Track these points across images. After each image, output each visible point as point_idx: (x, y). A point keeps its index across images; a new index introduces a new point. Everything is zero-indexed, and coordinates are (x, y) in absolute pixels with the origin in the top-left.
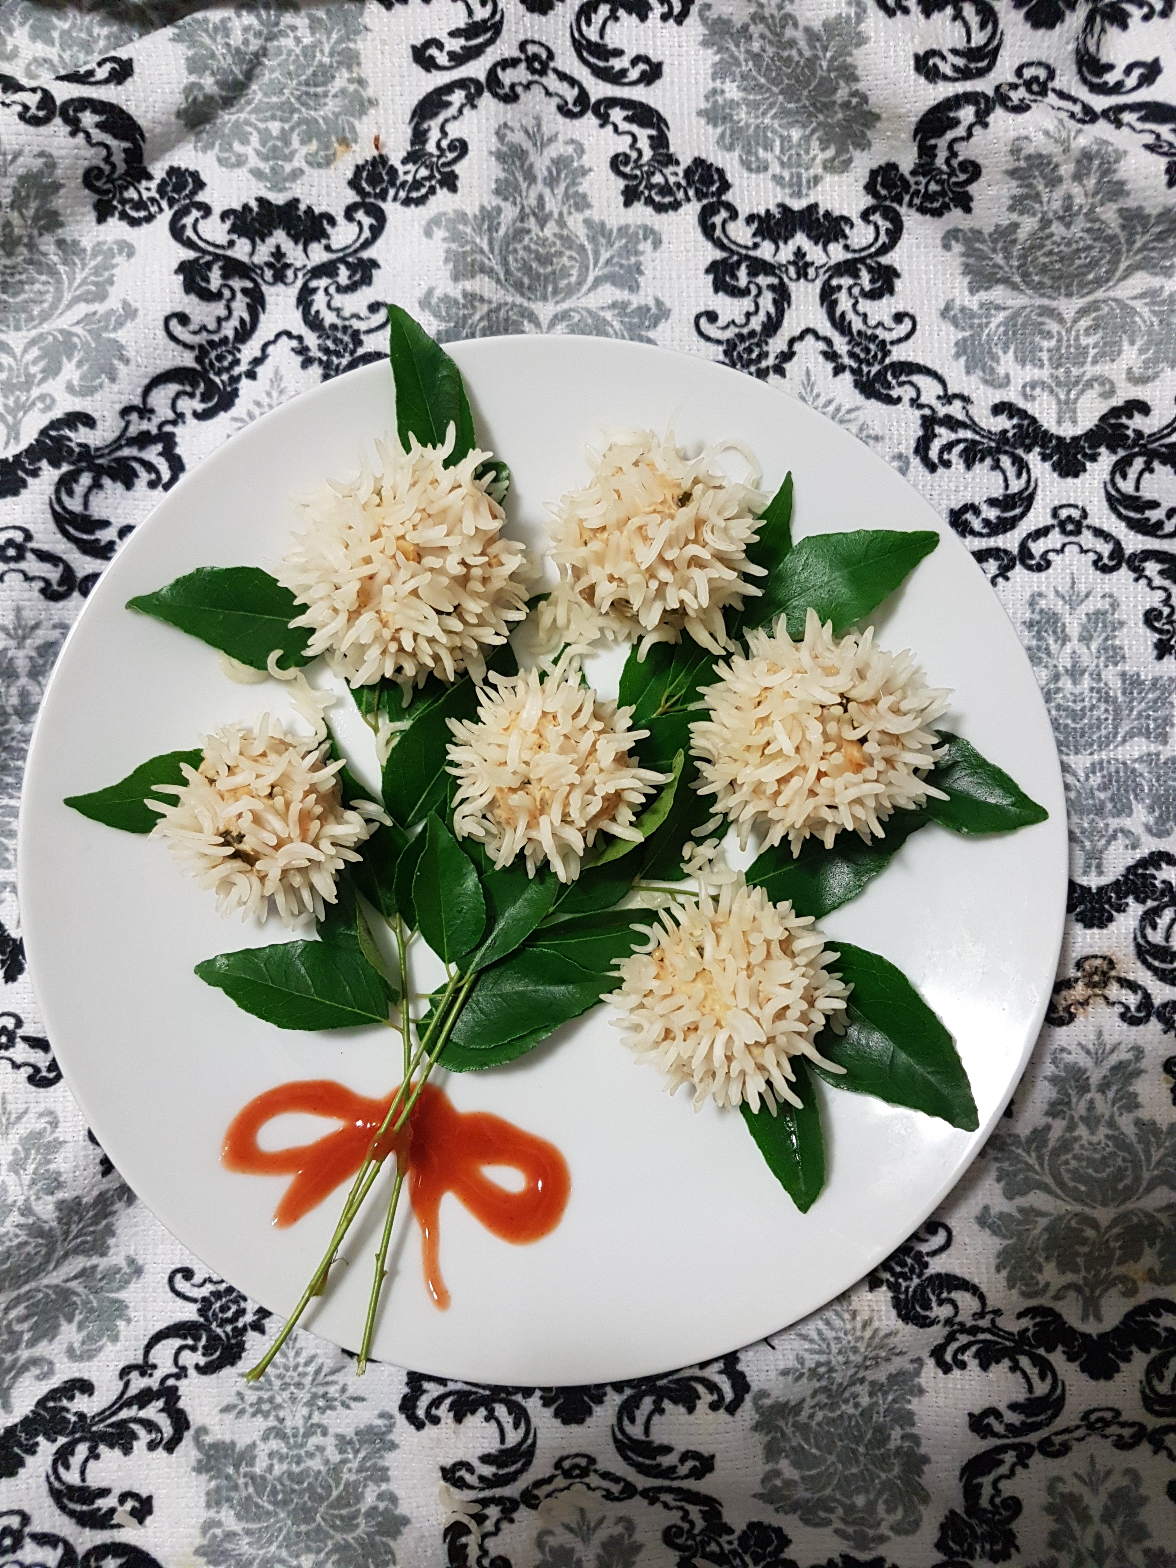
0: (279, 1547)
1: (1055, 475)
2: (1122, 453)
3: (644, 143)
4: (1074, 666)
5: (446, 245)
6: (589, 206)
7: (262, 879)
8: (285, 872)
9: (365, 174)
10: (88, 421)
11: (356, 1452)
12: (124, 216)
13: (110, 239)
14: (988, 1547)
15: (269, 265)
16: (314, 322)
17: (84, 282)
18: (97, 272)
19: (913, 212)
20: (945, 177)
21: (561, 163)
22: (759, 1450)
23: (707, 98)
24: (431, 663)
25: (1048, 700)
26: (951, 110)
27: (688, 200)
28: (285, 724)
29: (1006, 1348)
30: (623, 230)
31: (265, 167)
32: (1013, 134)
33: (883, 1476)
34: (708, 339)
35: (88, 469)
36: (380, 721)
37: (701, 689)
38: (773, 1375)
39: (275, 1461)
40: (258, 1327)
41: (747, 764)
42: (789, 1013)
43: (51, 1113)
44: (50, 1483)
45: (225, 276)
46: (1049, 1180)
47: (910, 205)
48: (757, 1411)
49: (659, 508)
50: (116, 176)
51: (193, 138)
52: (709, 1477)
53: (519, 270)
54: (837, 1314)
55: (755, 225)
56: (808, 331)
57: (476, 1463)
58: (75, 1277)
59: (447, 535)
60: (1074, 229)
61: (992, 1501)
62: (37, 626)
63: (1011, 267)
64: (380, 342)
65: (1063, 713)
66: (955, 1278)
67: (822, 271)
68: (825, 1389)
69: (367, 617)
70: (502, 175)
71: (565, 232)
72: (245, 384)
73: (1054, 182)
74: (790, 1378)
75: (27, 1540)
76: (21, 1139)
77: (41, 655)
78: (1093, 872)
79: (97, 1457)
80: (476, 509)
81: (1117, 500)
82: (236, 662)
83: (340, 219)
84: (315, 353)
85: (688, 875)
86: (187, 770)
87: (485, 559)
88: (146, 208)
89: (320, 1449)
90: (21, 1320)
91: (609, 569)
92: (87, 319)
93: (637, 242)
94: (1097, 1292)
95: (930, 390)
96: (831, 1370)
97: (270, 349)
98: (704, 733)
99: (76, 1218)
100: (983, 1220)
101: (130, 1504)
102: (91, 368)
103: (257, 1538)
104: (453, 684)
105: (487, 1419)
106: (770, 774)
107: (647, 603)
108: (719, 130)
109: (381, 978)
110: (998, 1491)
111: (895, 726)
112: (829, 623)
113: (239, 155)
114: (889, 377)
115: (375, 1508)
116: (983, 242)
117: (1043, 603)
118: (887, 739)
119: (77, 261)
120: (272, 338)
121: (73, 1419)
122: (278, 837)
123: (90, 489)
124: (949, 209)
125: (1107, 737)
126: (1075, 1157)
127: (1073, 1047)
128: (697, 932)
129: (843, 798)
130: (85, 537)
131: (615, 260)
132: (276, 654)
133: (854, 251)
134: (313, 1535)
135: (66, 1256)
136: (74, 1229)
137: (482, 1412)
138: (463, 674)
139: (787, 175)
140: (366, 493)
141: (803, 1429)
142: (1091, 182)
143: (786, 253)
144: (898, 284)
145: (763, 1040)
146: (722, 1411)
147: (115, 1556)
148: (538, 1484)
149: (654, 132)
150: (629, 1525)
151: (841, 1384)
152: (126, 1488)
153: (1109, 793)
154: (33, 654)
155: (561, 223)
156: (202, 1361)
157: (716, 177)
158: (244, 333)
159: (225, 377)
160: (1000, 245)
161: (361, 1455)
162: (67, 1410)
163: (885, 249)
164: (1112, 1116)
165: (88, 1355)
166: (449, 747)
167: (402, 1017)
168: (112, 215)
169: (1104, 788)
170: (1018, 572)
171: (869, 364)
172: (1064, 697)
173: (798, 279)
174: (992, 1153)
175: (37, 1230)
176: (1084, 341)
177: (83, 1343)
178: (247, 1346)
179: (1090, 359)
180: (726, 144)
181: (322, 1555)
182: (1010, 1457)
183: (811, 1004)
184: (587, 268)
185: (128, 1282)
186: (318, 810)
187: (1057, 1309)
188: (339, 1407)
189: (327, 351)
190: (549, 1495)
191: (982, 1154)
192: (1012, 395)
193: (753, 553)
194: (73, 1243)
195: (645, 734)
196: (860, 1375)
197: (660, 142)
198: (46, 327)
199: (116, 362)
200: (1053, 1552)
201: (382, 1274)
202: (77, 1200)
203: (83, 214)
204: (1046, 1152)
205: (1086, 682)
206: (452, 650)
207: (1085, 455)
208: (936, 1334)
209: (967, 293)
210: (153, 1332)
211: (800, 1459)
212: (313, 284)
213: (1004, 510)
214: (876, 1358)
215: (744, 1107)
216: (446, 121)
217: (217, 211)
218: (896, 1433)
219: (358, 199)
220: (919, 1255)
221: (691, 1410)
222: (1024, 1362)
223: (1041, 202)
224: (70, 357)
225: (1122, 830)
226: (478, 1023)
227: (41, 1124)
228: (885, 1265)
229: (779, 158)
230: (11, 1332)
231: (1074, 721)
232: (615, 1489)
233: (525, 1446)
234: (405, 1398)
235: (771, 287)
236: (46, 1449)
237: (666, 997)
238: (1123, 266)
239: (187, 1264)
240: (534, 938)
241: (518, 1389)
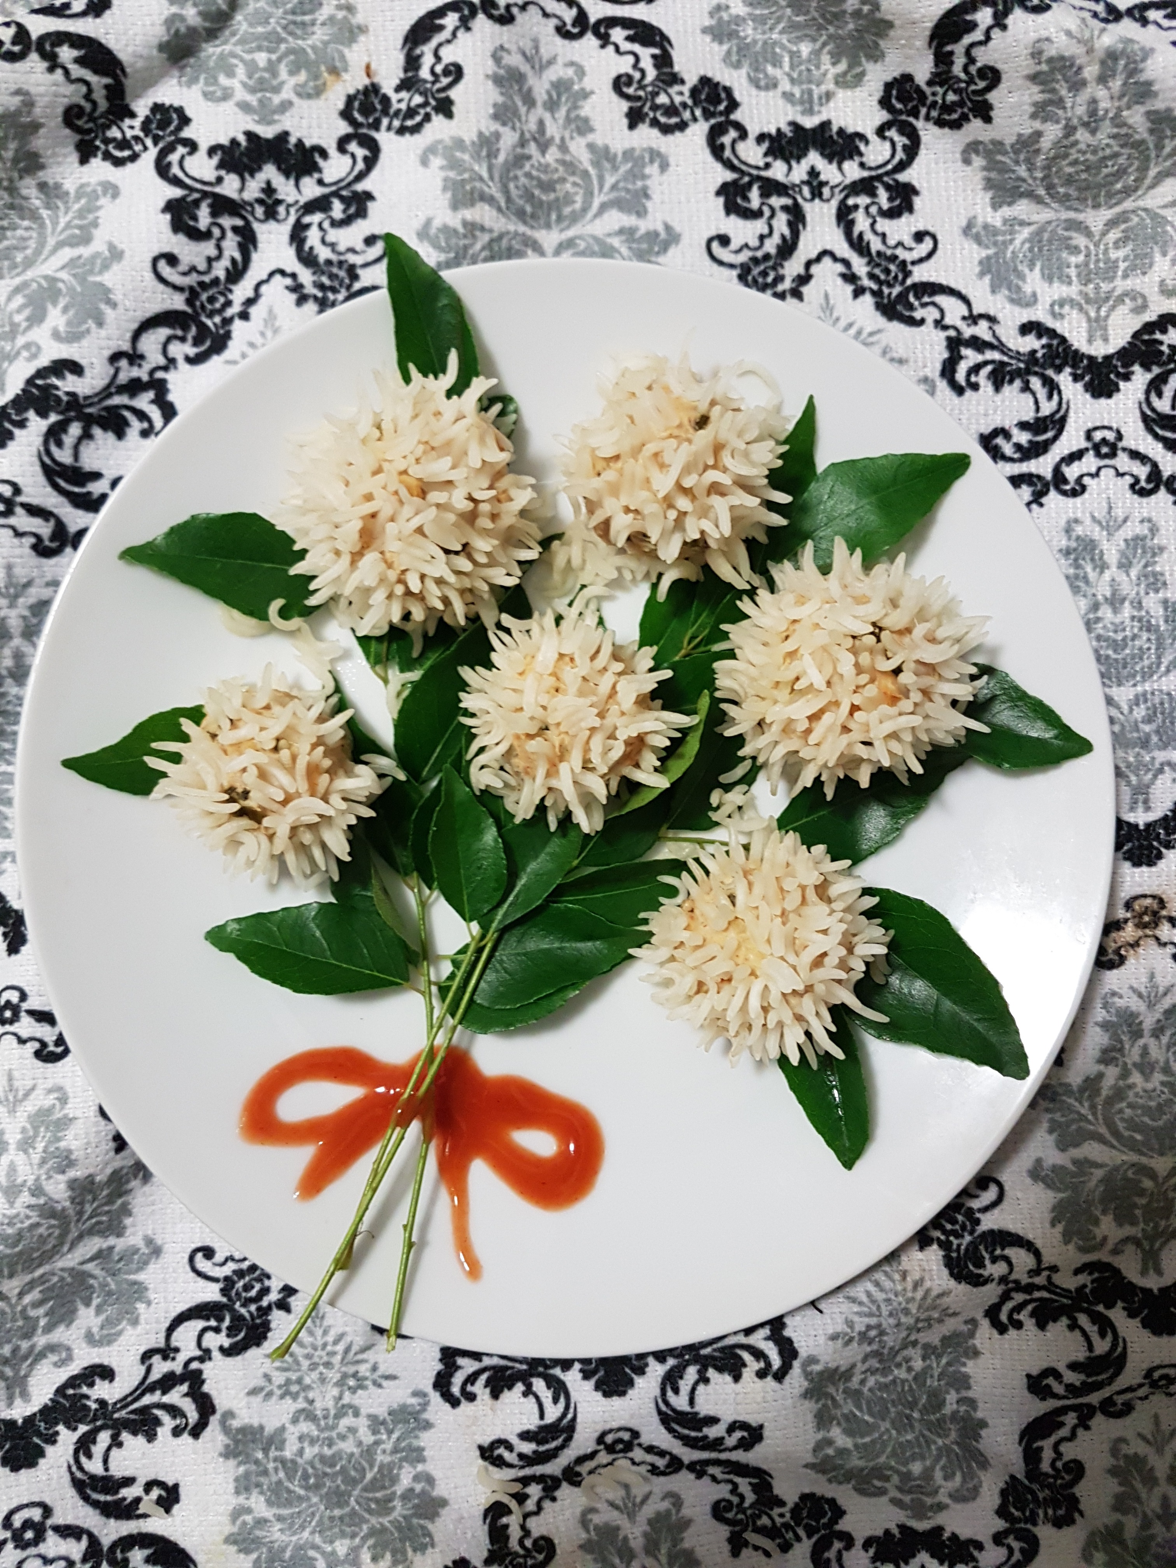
0: (313, 1533)
1: (1088, 396)
2: (1156, 370)
3: (647, 63)
4: (1113, 594)
5: (443, 174)
6: (591, 130)
7: (271, 837)
8: (294, 829)
9: (356, 104)
10: (76, 368)
11: (390, 1432)
12: (107, 156)
13: (93, 180)
14: (1050, 1512)
15: (260, 201)
16: (308, 259)
17: (68, 226)
18: (81, 214)
19: (930, 126)
20: (963, 85)
21: (561, 86)
22: (810, 1417)
23: (711, 14)
24: (440, 606)
25: (1089, 630)
26: (967, 13)
27: (695, 119)
28: (290, 679)
29: (1064, 1305)
30: (628, 154)
31: (253, 100)
32: (1033, 36)
33: (940, 1442)
34: (721, 263)
35: (77, 419)
36: (390, 672)
37: (725, 627)
38: (822, 1340)
39: (306, 1444)
40: (283, 1305)
41: (776, 702)
42: (827, 960)
43: (60, 1089)
44: (72, 1473)
45: (214, 214)
46: (1103, 1130)
47: (927, 118)
48: (806, 1378)
49: (676, 432)
50: (97, 114)
51: (176, 73)
52: (759, 1449)
53: (521, 197)
54: (886, 1273)
55: (766, 145)
56: (825, 253)
57: (515, 1441)
58: (92, 1259)
59: (454, 467)
60: (1100, 135)
61: (1053, 1465)
62: (28, 584)
63: (1035, 179)
64: (378, 275)
65: (1104, 644)
66: (1009, 1234)
67: (837, 190)
68: (876, 1354)
69: (370, 558)
70: (500, 99)
71: (568, 158)
72: (238, 326)
73: (1077, 86)
74: (840, 1342)
75: (50, 1533)
76: (29, 1117)
77: (34, 615)
78: (1140, 807)
79: (120, 1445)
80: (482, 440)
81: (1154, 420)
82: (236, 613)
83: (332, 151)
84: (310, 289)
85: (717, 824)
86: (187, 725)
87: (493, 493)
88: (130, 147)
89: (352, 1430)
90: (36, 1305)
91: (624, 501)
92: (72, 263)
93: (644, 166)
94: (1157, 1245)
95: (954, 310)
96: (882, 1333)
97: (264, 289)
98: (729, 673)
99: (89, 1197)
100: (1036, 1173)
101: (156, 1493)
102: (77, 314)
103: (290, 1524)
104: (464, 630)
105: (525, 1394)
106: (800, 710)
107: (666, 535)
108: (725, 47)
109: (400, 939)
110: (1059, 1455)
111: (931, 654)
112: (858, 552)
113: (225, 89)
114: (912, 299)
115: (412, 1490)
116: (1005, 153)
117: (1079, 530)
118: (922, 669)
119: (60, 204)
120: (265, 277)
121: (94, 1406)
122: (286, 792)
123: (80, 440)
124: (968, 120)
125: (1150, 668)
126: (1130, 1106)
127: (1125, 991)
128: (728, 881)
129: (877, 734)
130: (76, 490)
131: (621, 185)
132: (277, 604)
133: (870, 169)
134: (347, 1520)
135: (81, 1237)
136: (89, 1209)
137: (520, 1387)
138: (474, 619)
139: (797, 92)
140: (365, 427)
141: (855, 1395)
142: (1116, 84)
143: (799, 173)
144: (917, 202)
145: (801, 987)
146: (769, 1378)
147: (142, 1547)
148: (581, 1460)
149: (657, 51)
150: (676, 1500)
151: (891, 1348)
152: (151, 1477)
153: (1153, 726)
154: (27, 613)
155: (563, 147)
156: (226, 1342)
157: (723, 95)
158: (236, 273)
159: (217, 319)
160: (1022, 157)
161: (395, 1436)
162: (87, 1397)
163: (902, 166)
164: (1167, 1062)
165: (107, 1340)
166: (462, 695)
167: (423, 979)
168: (95, 156)
169: (1149, 720)
170: (1053, 498)
171: (890, 286)
172: (1104, 627)
173: (812, 199)
174: (1043, 1104)
175: (49, 1211)
176: (1114, 255)
177: (102, 1327)
178: (273, 1325)
179: (1120, 273)
180: (732, 62)
181: (357, 1540)
182: (1071, 1419)
183: (850, 950)
184: (592, 194)
185: (146, 1263)
186: (327, 763)
187: (1116, 1265)
188: (371, 1386)
189: (321, 287)
190: (590, 1472)
191: (1033, 1104)
192: (1040, 314)
193: (776, 479)
194: (88, 1224)
195: (667, 674)
196: (913, 1338)
197: (663, 61)
198: (29, 274)
199: (103, 306)
200: (1118, 1516)
201: (411, 1245)
202: (90, 1178)
203: (65, 156)
204: (1100, 1100)
205: (1127, 611)
206: (462, 592)
207: (1118, 375)
208: (991, 1293)
209: (989, 209)
210: (174, 1314)
211: (853, 1427)
212: (307, 220)
213: (1037, 433)
214: (928, 1320)
215: (783, 1061)
216: (440, 45)
217: (204, 146)
218: (951, 1397)
219: (350, 130)
220: (970, 1211)
221: (737, 1378)
222: (1083, 1319)
223: (1064, 108)
224: (55, 303)
225: (1169, 764)
226: (502, 984)
227: (50, 1101)
228: (936, 1222)
229: (788, 75)
230: (26, 1318)
231: (1115, 651)
232: (661, 1463)
233: (565, 1421)
234: (439, 1375)
235: (785, 208)
236: (67, 1438)
237: (698, 947)
238: (1152, 172)
239: (208, 1242)
240: (559, 892)
241: (556, 1362)
